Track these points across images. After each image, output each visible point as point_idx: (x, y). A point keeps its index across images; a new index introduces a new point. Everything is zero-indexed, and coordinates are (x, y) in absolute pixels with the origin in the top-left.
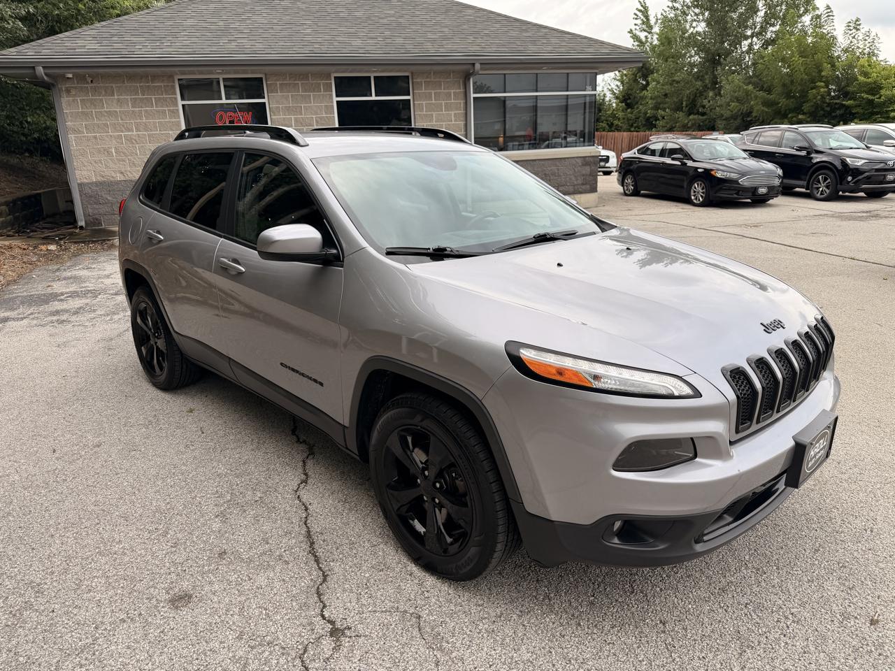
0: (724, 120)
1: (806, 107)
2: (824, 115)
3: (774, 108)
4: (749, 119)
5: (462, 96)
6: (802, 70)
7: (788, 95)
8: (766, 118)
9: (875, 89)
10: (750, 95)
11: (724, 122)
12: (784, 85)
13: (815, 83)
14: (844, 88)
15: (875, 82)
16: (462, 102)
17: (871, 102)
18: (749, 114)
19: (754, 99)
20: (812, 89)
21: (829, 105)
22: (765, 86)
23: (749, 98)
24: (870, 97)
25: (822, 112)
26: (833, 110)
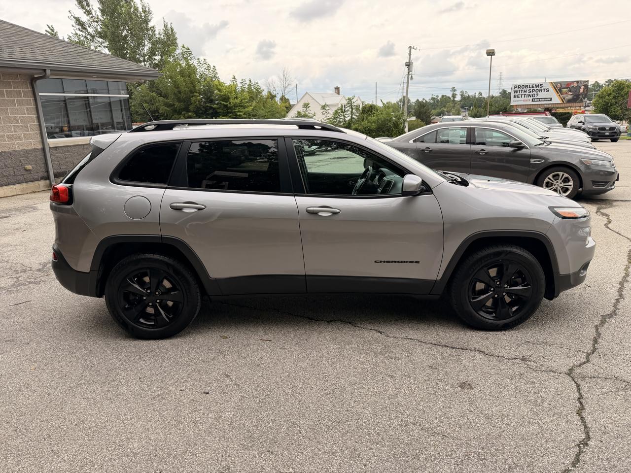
0: (140, 115)
1: (191, 108)
2: (202, 113)
3: (172, 108)
4: (156, 115)
5: (31, 94)
6: (184, 85)
7: (179, 100)
8: (168, 114)
9: (226, 98)
10: (155, 99)
11: (140, 117)
12: (175, 94)
13: (194, 93)
14: (209, 97)
15: (225, 95)
16: (32, 99)
17: (226, 106)
18: (157, 111)
19: (158, 102)
20: (192, 97)
21: (204, 107)
22: (163, 94)
23: (155, 101)
24: (225, 103)
25: (201, 111)
26: (206, 110)
